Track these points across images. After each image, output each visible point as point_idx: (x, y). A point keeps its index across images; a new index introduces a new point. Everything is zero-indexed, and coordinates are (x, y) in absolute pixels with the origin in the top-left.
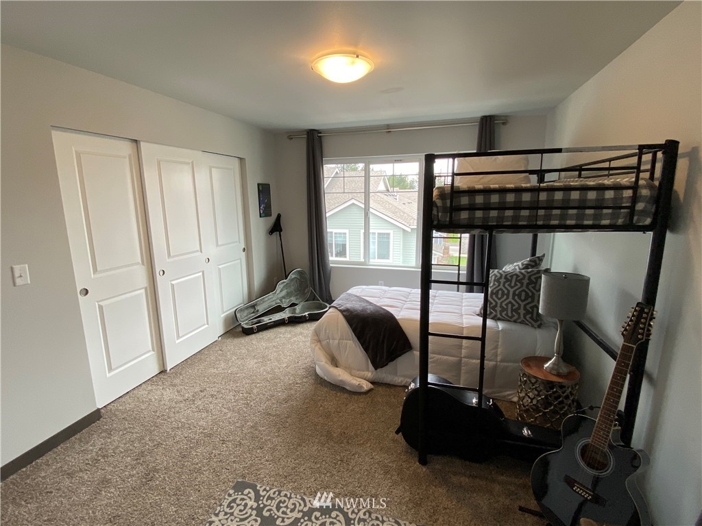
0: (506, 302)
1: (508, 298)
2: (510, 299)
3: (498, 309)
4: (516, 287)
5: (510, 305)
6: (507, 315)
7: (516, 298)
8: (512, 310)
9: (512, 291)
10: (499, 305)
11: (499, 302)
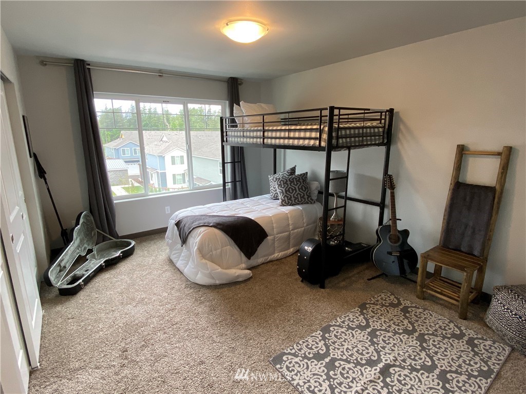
0: (296, 194)
1: (296, 191)
2: (298, 192)
3: (293, 199)
4: (298, 185)
5: (299, 195)
6: (298, 201)
7: (301, 190)
8: (301, 198)
9: (297, 187)
10: (292, 196)
11: (292, 195)
